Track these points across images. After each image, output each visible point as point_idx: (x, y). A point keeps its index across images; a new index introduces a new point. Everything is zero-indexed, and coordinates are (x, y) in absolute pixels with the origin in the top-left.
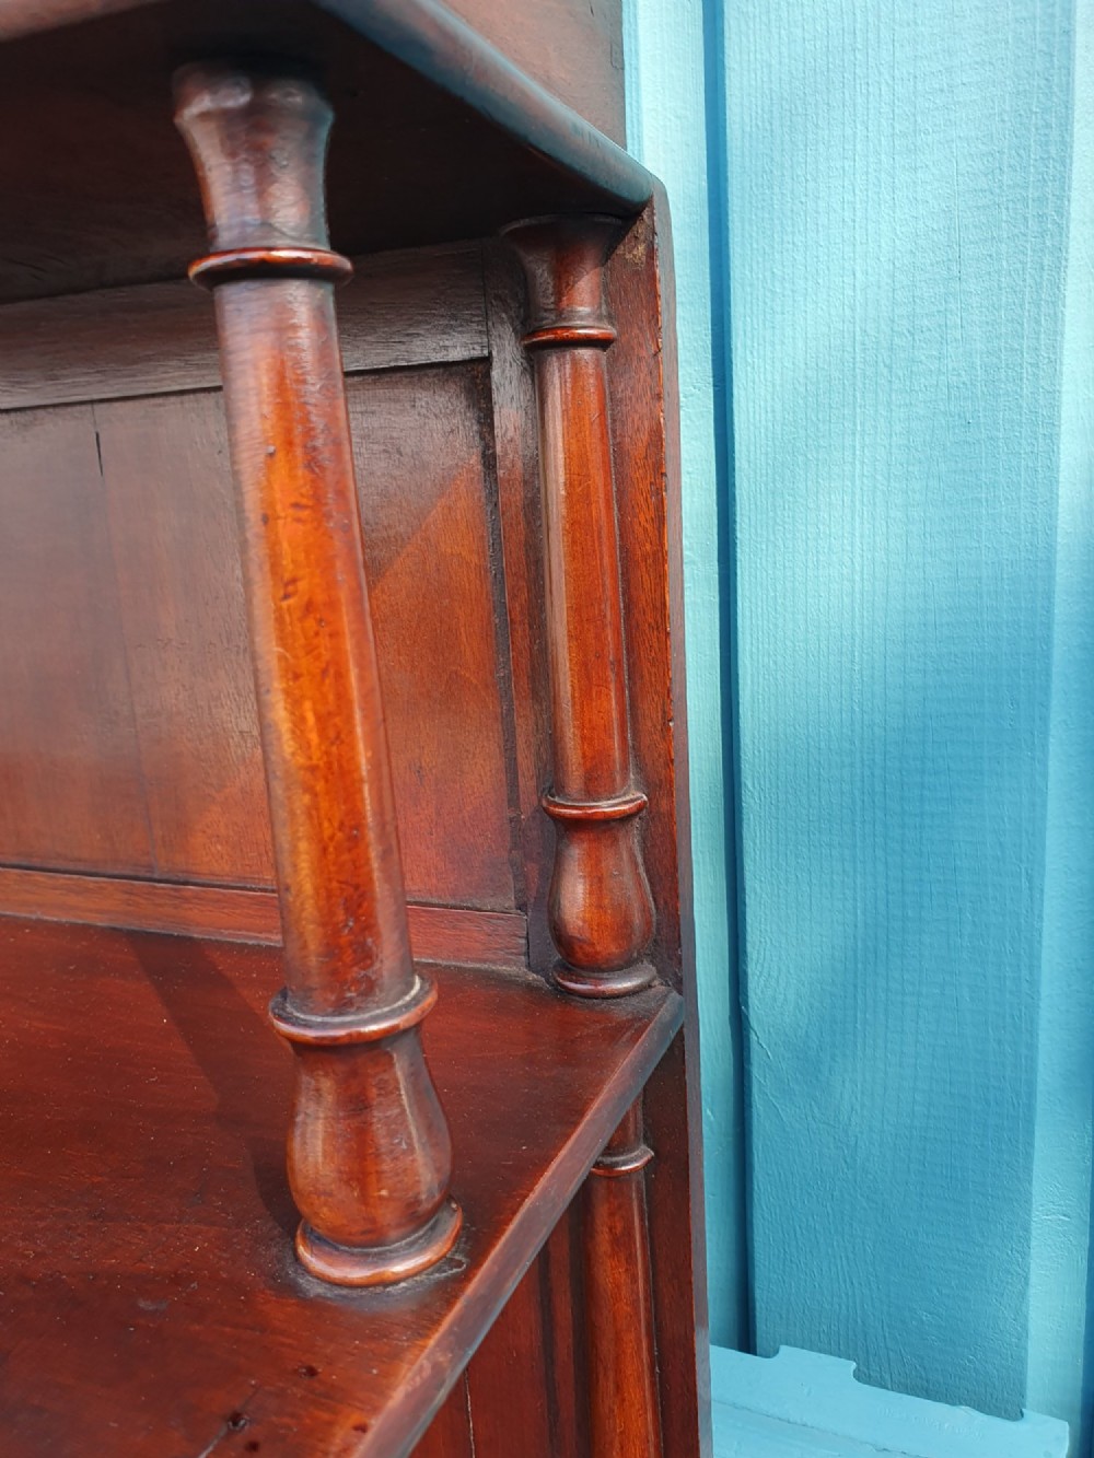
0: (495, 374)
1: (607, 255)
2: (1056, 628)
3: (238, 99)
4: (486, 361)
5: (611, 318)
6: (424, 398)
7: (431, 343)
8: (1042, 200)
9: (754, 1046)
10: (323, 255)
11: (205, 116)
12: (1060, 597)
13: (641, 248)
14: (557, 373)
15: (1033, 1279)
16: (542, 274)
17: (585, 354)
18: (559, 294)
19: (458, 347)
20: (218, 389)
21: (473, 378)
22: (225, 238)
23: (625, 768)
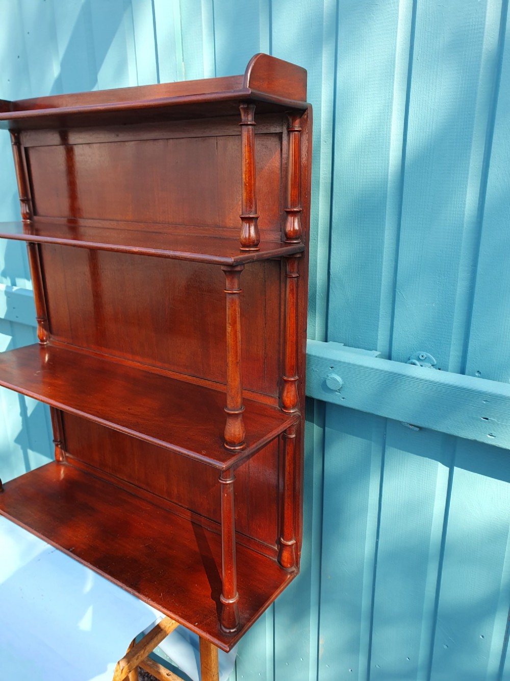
0: (283, 135)
1: (301, 117)
2: (388, 188)
3: (246, 106)
4: (282, 133)
5: (301, 127)
6: (272, 138)
7: (274, 129)
8: (388, 106)
9: (331, 278)
10: (254, 123)
11: (241, 108)
12: (389, 182)
13: (306, 116)
14: (292, 136)
15: (379, 327)
16: (291, 120)
17: (296, 133)
18: (293, 123)
19: (278, 130)
20: (240, 135)
21: (280, 136)
22: (243, 121)
23: (298, 203)
